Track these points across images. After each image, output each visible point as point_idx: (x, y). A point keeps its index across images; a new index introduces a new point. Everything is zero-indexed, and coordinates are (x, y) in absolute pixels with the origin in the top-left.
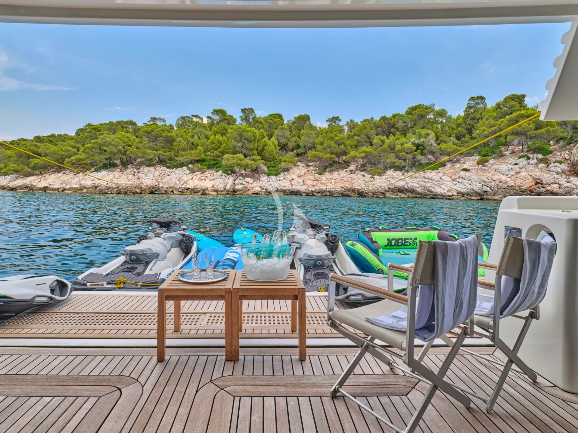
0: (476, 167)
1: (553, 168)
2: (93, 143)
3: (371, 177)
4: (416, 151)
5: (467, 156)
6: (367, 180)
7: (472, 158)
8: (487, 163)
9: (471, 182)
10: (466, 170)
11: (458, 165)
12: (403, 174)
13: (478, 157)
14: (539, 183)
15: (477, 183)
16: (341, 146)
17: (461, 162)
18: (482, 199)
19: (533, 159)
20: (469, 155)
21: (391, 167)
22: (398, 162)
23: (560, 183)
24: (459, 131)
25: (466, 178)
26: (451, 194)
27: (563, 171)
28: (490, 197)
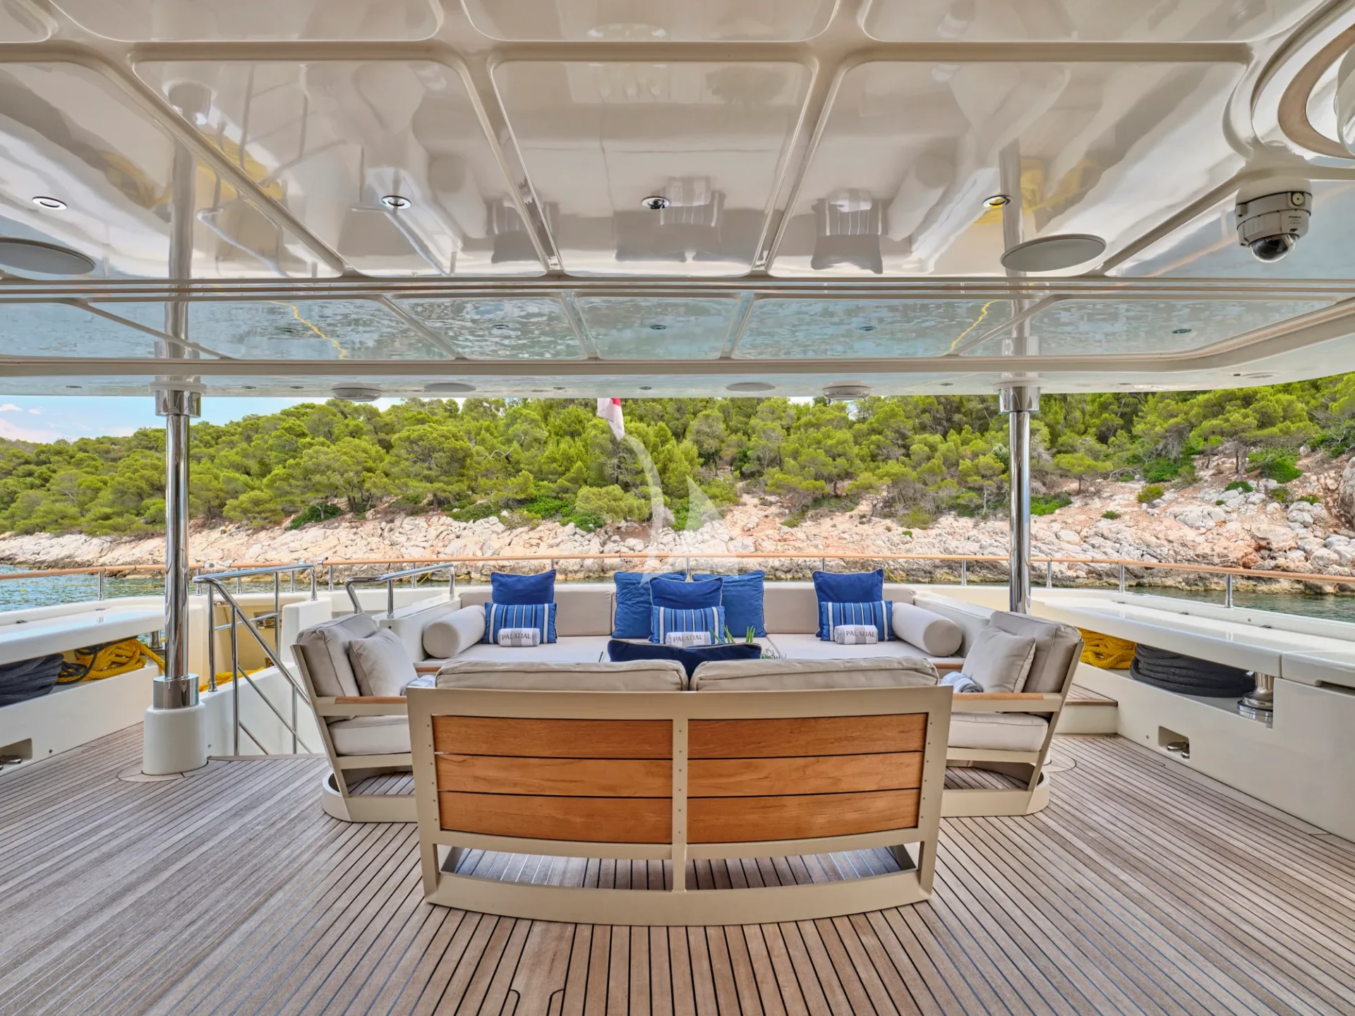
0: (1136, 509)
1: (1294, 514)
2: (291, 466)
3: (905, 533)
4: (1003, 472)
5: (1118, 480)
6: (896, 539)
7: (1129, 485)
8: (1158, 500)
9: (1118, 545)
10: (1111, 516)
11: (1097, 503)
12: (975, 526)
13: (1143, 483)
14: (1264, 548)
15: (1131, 548)
16: (839, 460)
17: (1105, 495)
18: (1139, 585)
19: (1258, 491)
20: (1124, 478)
21: (951, 508)
22: (968, 497)
23: (1307, 547)
24: (1106, 419)
25: (1110, 536)
26: (1075, 575)
27: (1316, 521)
28: (1158, 581)
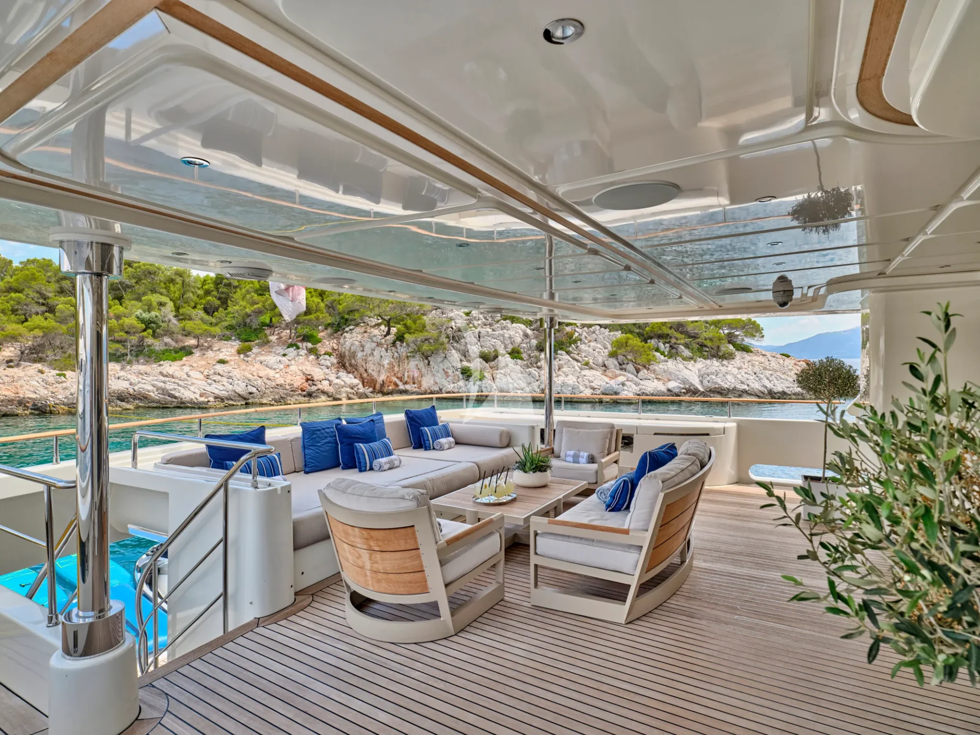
0: (237, 358)
1: (323, 361)
3: (60, 375)
4: (144, 330)
5: (222, 339)
6: (51, 380)
7: (230, 343)
8: (250, 353)
9: (231, 380)
10: (222, 362)
11: (210, 354)
12: (122, 369)
13: (237, 342)
14: (310, 380)
15: (240, 382)
17: (215, 349)
18: (246, 404)
19: (303, 349)
20: (225, 338)
22: (115, 348)
23: (330, 379)
24: (209, 300)
25: (224, 374)
26: (206, 400)
27: (332, 364)
28: (257, 400)
